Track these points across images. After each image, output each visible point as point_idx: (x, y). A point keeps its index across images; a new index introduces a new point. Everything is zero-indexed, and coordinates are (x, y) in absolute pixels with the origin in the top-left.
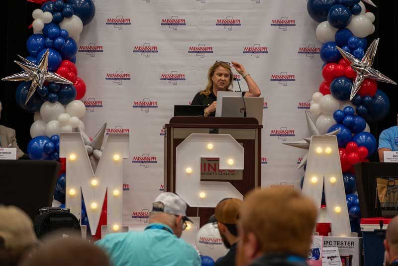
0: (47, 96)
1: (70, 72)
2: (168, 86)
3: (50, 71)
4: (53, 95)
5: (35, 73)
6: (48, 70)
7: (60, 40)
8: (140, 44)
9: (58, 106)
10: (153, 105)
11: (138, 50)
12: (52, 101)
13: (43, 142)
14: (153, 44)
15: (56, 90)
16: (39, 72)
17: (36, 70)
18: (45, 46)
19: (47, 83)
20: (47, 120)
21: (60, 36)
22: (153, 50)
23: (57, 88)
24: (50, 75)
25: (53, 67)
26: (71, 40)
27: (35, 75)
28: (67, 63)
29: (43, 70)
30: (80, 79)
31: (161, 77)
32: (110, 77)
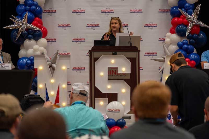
0: (27, 36)
1: (39, 23)
2: (90, 30)
3: (29, 23)
4: (30, 36)
5: (20, 24)
6: (27, 23)
7: (33, 7)
8: (76, 9)
9: (33, 41)
10: (82, 40)
11: (74, 12)
12: (30, 39)
13: (25, 60)
14: (82, 9)
16: (23, 24)
17: (21, 23)
18: (26, 10)
19: (27, 30)
20: (27, 49)
21: (33, 5)
22: (82, 12)
23: (32, 32)
24: (29, 25)
25: (30, 21)
26: (39, 7)
27: (21, 25)
28: (37, 19)
29: (25, 22)
30: (44, 27)
31: (86, 26)
32: (60, 26)
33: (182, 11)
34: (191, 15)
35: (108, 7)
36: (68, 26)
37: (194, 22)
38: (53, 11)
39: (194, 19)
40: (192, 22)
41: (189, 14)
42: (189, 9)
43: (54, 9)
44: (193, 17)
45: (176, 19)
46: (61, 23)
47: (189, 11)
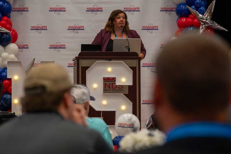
2: (71, 34)
8: (54, 6)
10: (62, 47)
11: (52, 10)
14: (62, 6)
22: (62, 10)
30: (13, 29)
31: (68, 28)
32: (34, 28)
33: (192, 9)
34: (203, 14)
35: (95, 3)
36: (44, 28)
37: (207, 23)
38: (24, 8)
39: (207, 20)
40: (205, 23)
41: (200, 13)
42: (200, 7)
43: (26, 6)
44: (206, 16)
45: (184, 20)
46: (35, 25)
47: (200, 9)
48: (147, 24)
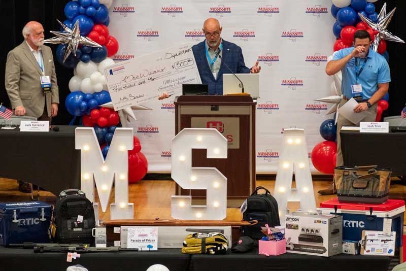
0: (81, 57)
1: (100, 35)
3: (83, 36)
4: (86, 56)
5: (70, 38)
6: (81, 35)
7: (91, 9)
8: (167, 6)
9: (91, 65)
11: (166, 11)
12: (85, 61)
13: (78, 97)
14: (178, 6)
15: (89, 52)
16: (73, 37)
17: (70, 35)
18: (79, 14)
19: (81, 46)
20: (82, 77)
21: (91, 5)
22: (178, 10)
23: (89, 50)
24: (83, 39)
25: (85, 32)
26: (103, 6)
27: (70, 40)
28: (98, 27)
29: (76, 35)
30: (112, 37)
31: (185, 34)
32: (141, 35)
35: (220, 2)
36: (154, 34)
38: (129, 8)
43: (131, 6)
46: (143, 29)
48: (288, 30)
